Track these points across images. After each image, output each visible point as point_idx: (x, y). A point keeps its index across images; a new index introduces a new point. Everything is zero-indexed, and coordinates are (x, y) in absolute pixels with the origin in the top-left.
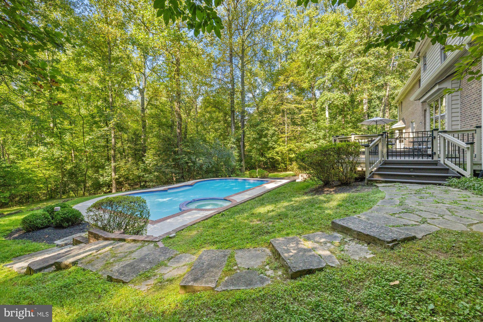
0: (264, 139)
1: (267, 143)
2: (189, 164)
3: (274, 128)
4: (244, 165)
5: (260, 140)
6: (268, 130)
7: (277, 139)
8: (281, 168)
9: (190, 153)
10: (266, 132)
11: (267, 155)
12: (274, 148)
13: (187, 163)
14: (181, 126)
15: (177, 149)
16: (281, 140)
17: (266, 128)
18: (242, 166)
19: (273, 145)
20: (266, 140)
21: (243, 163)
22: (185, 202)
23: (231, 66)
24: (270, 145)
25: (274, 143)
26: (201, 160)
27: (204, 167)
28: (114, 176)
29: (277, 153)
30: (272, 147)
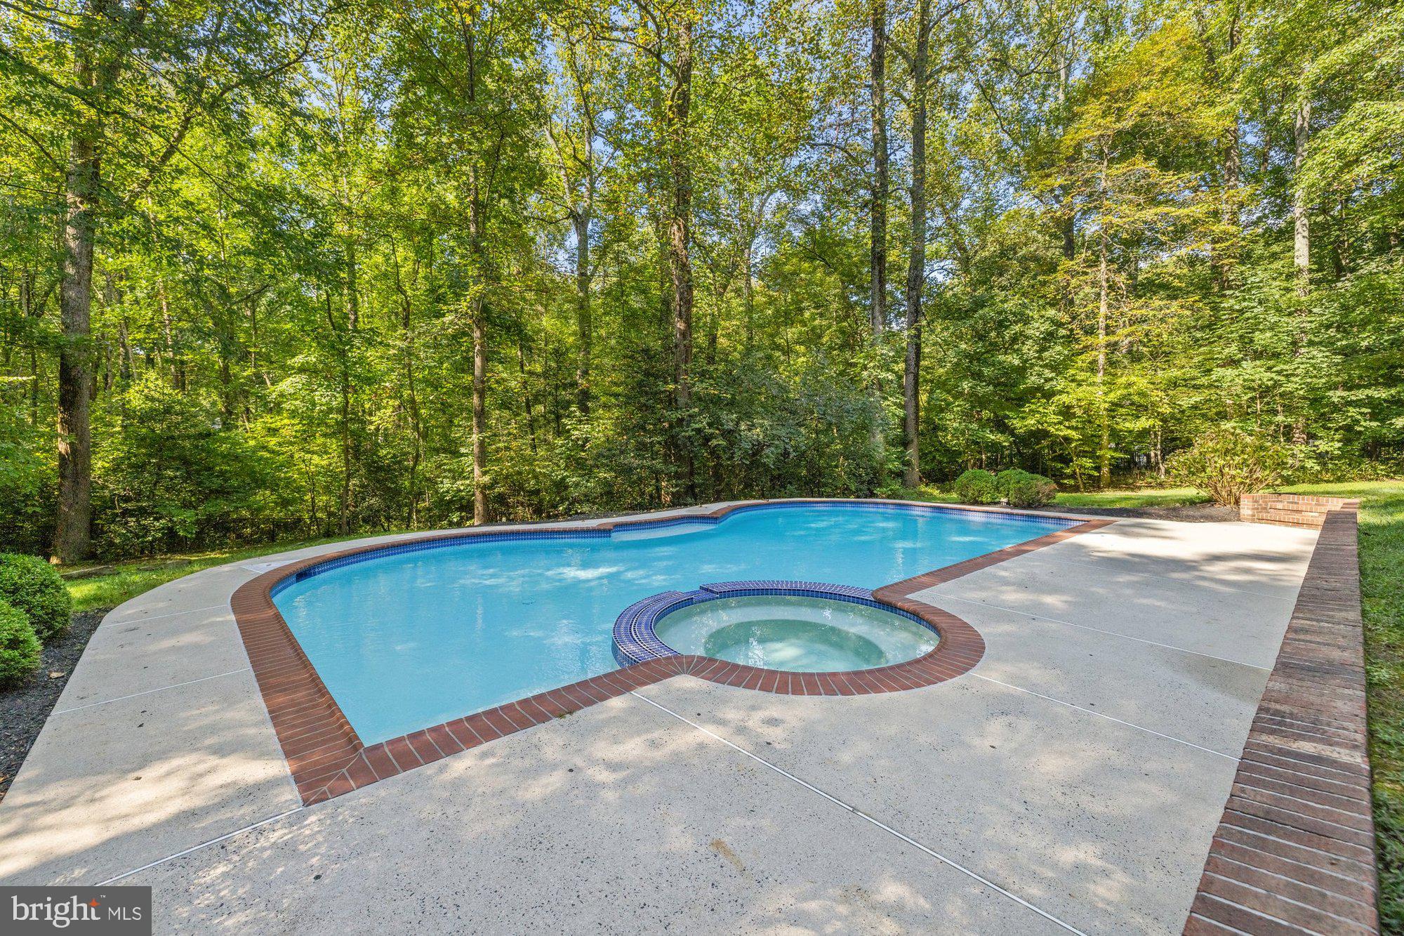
0: (1009, 358)
1: (1022, 371)
2: (714, 442)
3: (1051, 312)
4: (915, 461)
5: (986, 363)
6: (1027, 321)
7: (1068, 358)
8: (1073, 476)
9: (716, 401)
10: (1017, 328)
11: (1017, 423)
12: (1049, 395)
13: (707, 439)
14: (689, 309)
15: (671, 386)
16: (1081, 361)
17: (1014, 314)
18: (907, 464)
19: (1047, 380)
20: (1017, 362)
21: (912, 453)
22: (657, 599)
23: (877, 90)
24: (1032, 380)
25: (1048, 373)
26: (755, 431)
27: (769, 456)
28: (480, 477)
29: (1066, 412)
30: (1039, 389)
